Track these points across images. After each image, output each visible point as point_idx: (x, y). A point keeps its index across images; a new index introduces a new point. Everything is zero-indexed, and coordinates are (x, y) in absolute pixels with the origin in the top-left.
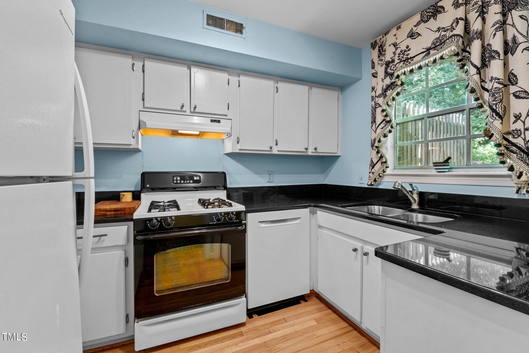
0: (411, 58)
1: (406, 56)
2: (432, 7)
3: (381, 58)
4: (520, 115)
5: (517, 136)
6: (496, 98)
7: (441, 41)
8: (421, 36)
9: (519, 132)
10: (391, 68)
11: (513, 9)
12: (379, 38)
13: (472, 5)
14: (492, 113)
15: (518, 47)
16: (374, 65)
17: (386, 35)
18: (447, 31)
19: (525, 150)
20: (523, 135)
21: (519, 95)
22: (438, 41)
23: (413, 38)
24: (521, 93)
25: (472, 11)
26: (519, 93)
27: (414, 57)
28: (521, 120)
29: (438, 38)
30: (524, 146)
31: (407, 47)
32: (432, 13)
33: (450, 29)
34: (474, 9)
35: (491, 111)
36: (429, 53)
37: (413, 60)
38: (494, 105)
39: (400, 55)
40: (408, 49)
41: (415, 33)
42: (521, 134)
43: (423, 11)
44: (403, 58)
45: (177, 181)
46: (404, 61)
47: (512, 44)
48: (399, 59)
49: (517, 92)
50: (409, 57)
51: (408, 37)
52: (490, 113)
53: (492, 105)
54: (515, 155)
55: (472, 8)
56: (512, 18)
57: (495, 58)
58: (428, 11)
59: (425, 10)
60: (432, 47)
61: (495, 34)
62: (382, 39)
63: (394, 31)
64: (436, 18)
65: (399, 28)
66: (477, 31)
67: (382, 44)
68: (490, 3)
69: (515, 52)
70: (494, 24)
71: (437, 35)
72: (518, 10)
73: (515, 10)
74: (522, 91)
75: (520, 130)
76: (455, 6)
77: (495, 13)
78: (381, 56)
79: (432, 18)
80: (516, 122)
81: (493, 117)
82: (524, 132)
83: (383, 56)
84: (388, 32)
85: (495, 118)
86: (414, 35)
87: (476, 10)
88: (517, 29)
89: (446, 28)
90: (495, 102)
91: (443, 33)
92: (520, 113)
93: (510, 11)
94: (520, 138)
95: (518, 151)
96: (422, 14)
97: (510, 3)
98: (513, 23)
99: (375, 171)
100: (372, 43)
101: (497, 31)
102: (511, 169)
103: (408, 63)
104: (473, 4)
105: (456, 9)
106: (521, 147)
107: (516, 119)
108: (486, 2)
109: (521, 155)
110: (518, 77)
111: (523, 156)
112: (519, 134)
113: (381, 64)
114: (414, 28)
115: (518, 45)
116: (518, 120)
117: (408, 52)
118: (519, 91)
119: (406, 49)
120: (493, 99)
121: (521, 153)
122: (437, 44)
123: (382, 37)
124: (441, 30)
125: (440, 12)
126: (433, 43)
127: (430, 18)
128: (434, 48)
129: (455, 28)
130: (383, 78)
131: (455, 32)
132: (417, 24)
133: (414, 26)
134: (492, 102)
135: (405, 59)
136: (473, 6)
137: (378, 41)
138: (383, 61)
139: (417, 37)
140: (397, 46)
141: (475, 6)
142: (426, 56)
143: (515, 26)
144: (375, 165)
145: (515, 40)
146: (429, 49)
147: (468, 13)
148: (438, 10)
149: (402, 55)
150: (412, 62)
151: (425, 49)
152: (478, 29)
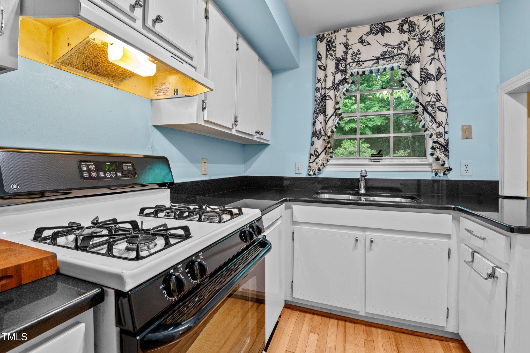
0: (362, 61)
1: (358, 59)
2: (380, 24)
3: (331, 53)
4: (442, 122)
5: (440, 137)
6: (434, 108)
7: (388, 55)
8: (371, 45)
9: (441, 134)
10: (342, 65)
11: (439, 49)
12: (328, 33)
13: (412, 35)
14: (431, 119)
15: (441, 76)
16: (321, 57)
17: (335, 32)
18: (394, 49)
19: (445, 146)
20: (444, 136)
21: (442, 109)
22: (386, 54)
23: (363, 44)
24: (442, 107)
25: (412, 40)
26: (441, 107)
27: (365, 61)
28: (442, 126)
29: (386, 51)
30: (445, 144)
31: (359, 51)
32: (380, 29)
33: (397, 48)
34: (414, 39)
35: (430, 117)
36: (378, 62)
37: (363, 64)
38: (432, 113)
39: (353, 56)
40: (359, 53)
41: (365, 41)
42: (443, 135)
43: (373, 25)
44: (356, 59)
45: (90, 174)
46: (357, 62)
47: (437, 73)
48: (352, 59)
49: (440, 106)
50: (360, 59)
51: (359, 42)
52: (430, 118)
53: (431, 113)
54: (439, 150)
55: (412, 38)
56: (438, 55)
57: (432, 79)
58: (377, 26)
59: (374, 24)
60: (380, 58)
61: (431, 63)
62: (331, 35)
63: (343, 32)
64: (384, 35)
65: (349, 31)
66: (418, 56)
67: (331, 40)
68: (426, 39)
69: (439, 79)
70: (430, 55)
71: (385, 49)
72: (442, 50)
73: (441, 50)
74: (443, 107)
75: (441, 133)
76: (400, 31)
77: (431, 47)
78: (330, 51)
79: (380, 33)
80: (439, 127)
81: (432, 122)
82: (444, 134)
83: (332, 51)
84: (337, 31)
85: (434, 123)
86: (364, 42)
87: (417, 40)
88: (441, 64)
89: (392, 46)
90: (433, 111)
91: (390, 49)
92: (442, 121)
93: (437, 50)
94: (442, 138)
95: (440, 147)
96: (371, 27)
97: (437, 44)
98: (439, 59)
99: (319, 161)
100: (319, 35)
101: (433, 61)
102: (438, 159)
103: (359, 65)
104: (414, 35)
105: (401, 34)
106: (443, 144)
107: (439, 125)
108: (422, 37)
109: (443, 150)
110: (441, 97)
111: (444, 151)
112: (441, 135)
113: (331, 59)
114: (364, 36)
115: (442, 75)
116: (440, 126)
117: (359, 56)
118: (442, 106)
119: (357, 52)
120: (432, 109)
121: (443, 148)
122: (386, 57)
123: (330, 33)
124: (388, 46)
125: (387, 31)
126: (381, 55)
127: (378, 33)
128: (384, 59)
129: (403, 48)
130: (334, 73)
131: (403, 51)
132: (366, 34)
133: (364, 34)
134: (431, 111)
135: (357, 61)
136: (414, 36)
137: (325, 36)
138: (333, 56)
139: (366, 45)
140: (349, 46)
141: (416, 37)
142: (376, 64)
143: (440, 61)
144: (319, 155)
145: (440, 71)
146: (378, 59)
147: (409, 40)
148: (385, 28)
149: (354, 57)
150: (363, 65)
151: (375, 57)
152: (418, 55)
